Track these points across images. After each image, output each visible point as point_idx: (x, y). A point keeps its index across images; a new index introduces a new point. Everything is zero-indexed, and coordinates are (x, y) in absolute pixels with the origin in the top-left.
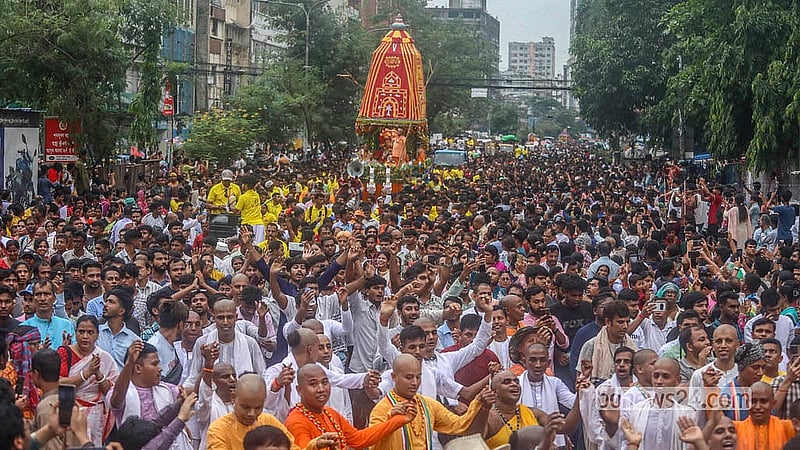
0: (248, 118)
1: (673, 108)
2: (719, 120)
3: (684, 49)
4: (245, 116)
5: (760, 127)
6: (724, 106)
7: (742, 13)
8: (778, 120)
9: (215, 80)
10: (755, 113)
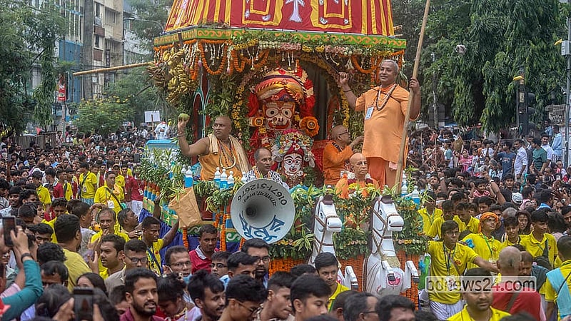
0: (121, 103)
1: (429, 91)
2: (462, 97)
3: (436, 49)
4: (118, 101)
5: (489, 100)
6: (465, 86)
7: (476, 17)
8: (503, 95)
9: (98, 80)
10: (485, 89)
